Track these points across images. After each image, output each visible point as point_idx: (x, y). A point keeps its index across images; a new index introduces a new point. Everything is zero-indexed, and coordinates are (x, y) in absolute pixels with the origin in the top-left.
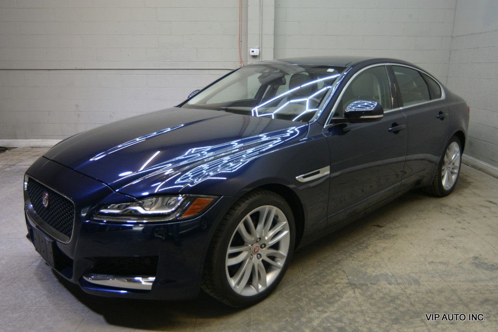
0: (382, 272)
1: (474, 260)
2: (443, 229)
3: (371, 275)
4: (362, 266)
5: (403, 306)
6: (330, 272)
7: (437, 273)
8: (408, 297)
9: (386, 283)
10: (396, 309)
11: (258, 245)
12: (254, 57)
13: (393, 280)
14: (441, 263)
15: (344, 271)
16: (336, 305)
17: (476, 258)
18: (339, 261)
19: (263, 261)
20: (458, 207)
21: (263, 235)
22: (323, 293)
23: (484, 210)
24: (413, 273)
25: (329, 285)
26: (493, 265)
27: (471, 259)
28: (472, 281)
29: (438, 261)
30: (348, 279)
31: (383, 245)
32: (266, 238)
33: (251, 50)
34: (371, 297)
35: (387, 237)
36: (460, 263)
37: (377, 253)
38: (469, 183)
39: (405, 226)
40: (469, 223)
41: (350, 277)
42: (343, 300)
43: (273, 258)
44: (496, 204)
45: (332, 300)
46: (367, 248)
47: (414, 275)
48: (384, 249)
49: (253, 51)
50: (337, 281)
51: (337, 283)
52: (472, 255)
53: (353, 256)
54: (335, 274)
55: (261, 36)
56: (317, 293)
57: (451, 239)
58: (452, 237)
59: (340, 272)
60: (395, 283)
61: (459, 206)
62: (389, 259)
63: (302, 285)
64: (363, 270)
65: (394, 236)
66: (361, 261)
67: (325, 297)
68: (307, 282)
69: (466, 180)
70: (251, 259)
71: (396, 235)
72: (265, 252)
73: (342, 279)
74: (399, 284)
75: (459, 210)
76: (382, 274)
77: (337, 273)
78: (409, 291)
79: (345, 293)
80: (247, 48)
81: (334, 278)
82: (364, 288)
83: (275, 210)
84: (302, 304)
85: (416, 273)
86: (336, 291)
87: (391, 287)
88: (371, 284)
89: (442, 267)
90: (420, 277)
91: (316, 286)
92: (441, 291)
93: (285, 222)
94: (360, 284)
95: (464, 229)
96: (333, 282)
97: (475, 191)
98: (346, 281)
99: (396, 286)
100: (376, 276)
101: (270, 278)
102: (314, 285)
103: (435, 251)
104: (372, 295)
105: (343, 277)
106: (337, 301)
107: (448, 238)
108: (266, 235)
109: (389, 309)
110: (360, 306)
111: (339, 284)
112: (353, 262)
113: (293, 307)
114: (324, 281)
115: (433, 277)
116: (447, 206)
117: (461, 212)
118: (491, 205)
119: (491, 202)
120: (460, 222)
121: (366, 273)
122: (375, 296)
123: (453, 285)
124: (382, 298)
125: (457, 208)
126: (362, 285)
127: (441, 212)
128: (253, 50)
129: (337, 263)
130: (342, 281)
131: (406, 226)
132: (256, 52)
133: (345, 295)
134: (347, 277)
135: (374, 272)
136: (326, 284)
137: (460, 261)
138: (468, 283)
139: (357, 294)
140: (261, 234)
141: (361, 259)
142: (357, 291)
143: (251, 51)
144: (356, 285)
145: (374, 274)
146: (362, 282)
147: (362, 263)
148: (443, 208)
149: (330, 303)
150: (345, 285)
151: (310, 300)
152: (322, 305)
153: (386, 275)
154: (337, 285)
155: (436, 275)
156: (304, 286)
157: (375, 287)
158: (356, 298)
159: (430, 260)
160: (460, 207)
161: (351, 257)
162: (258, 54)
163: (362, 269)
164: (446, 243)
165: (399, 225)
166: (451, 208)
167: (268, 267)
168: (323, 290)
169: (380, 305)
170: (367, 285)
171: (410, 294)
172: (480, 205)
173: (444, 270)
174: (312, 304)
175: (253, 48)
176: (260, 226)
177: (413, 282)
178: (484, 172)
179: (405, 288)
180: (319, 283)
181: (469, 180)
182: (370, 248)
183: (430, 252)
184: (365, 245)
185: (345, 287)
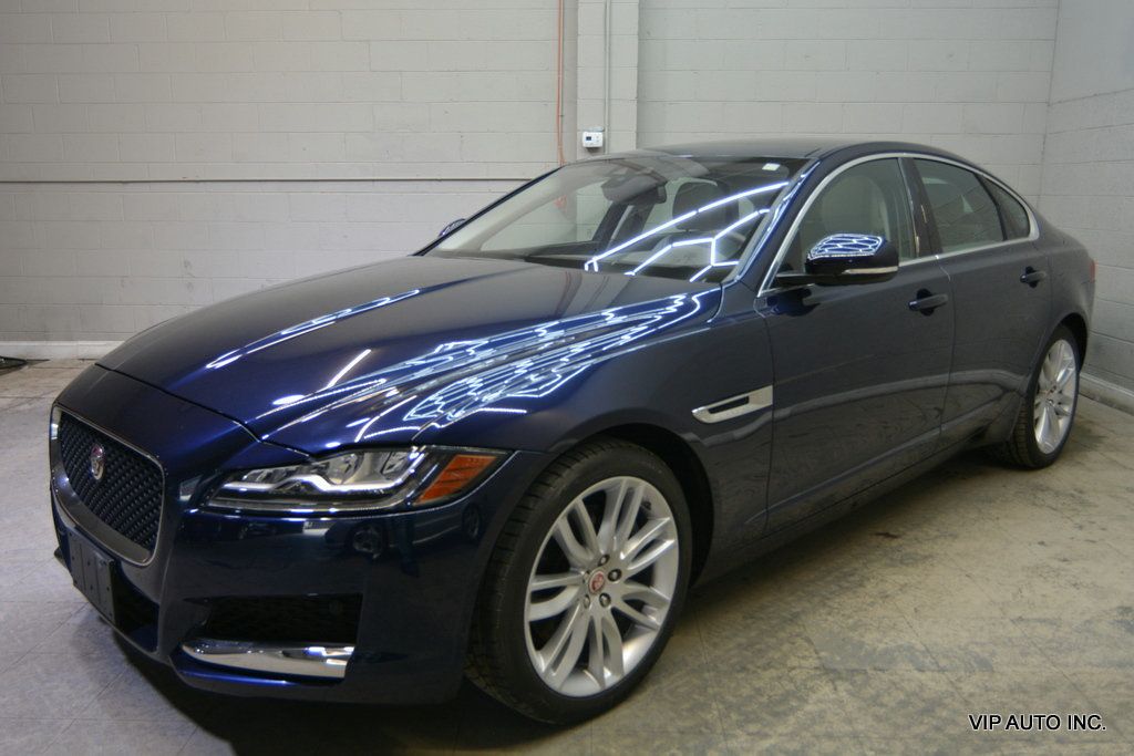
0: (900, 643)
1: (1122, 614)
2: (1042, 543)
3: (875, 650)
4: (854, 628)
5: (954, 723)
6: (774, 640)
7: (1035, 645)
8: (967, 703)
9: (911, 667)
10: (938, 729)
11: (603, 572)
12: (592, 150)
13: (928, 661)
14: (1042, 621)
15: (808, 640)
16: (792, 720)
17: (1126, 610)
18: (796, 616)
19: (615, 612)
20: (1073, 492)
21: (615, 548)
22: (759, 691)
24: (976, 643)
25: (773, 673)
27: (1115, 614)
28: (1121, 665)
29: (1035, 615)
30: (819, 658)
31: (901, 579)
32: (622, 556)
33: (586, 134)
34: (875, 700)
35: (908, 561)
36: (1087, 621)
37: (887, 597)
38: (1098, 439)
39: (951, 535)
40: (1103, 529)
41: (823, 654)
42: (808, 708)
43: (638, 605)
45: (780, 709)
46: (861, 585)
47: (977, 649)
48: (903, 588)
49: (589, 138)
50: (793, 662)
51: (794, 668)
52: (1115, 603)
53: (830, 603)
54: (786, 647)
55: (608, 102)
56: (746, 691)
57: (1063, 565)
58: (1065, 560)
59: (799, 641)
60: (933, 667)
61: (1075, 490)
62: (916, 610)
63: (708, 671)
64: (855, 636)
65: (926, 557)
66: (849, 617)
67: (764, 699)
68: (719, 665)
69: (1089, 431)
70: (586, 606)
71: (931, 556)
72: (619, 591)
73: (804, 658)
74: (942, 670)
75: (1079, 499)
76: (901, 646)
77: (793, 643)
78: (967, 688)
79: (812, 689)
80: (575, 131)
81: (786, 656)
82: (859, 679)
83: (643, 489)
84: (709, 717)
85: (983, 644)
86: (791, 687)
87: (922, 677)
88: (875, 669)
89: (1044, 631)
90: (993, 654)
91: (743, 675)
92: (1045, 689)
93: (668, 519)
94: (848, 671)
95: (1093, 542)
96: (784, 665)
97: (1113, 456)
98: (813, 662)
99: (937, 675)
100: (886, 651)
101: (632, 653)
102: (738, 672)
103: (1026, 593)
104: (878, 696)
105: (807, 653)
106: (793, 710)
107: (1056, 564)
108: (622, 548)
109: (922, 729)
110: (849, 721)
111: (798, 671)
112: (830, 618)
113: (688, 723)
114: (761, 662)
115: (1024, 654)
116: (1048, 489)
117: (1083, 503)
120: (1081, 527)
121: (861, 645)
122: (886, 699)
123: (1074, 674)
124: (903, 704)
125: (1072, 495)
126: (853, 672)
127: (1034, 504)
128: (588, 134)
129: (791, 620)
130: (804, 663)
131: (955, 536)
132: (597, 139)
133: (814, 697)
134: (817, 652)
135: (880, 641)
136: (765, 669)
137: (1087, 617)
138: (1112, 669)
139: (843, 694)
140: (610, 547)
141: (847, 612)
142: (842, 686)
143: (584, 138)
144: (839, 673)
145: (881, 646)
146: (854, 666)
147: (851, 621)
148: (1040, 495)
149: (776, 715)
150: (812, 672)
151: (729, 707)
152: (758, 720)
153: (911, 648)
154: (794, 672)
155: (1033, 648)
156: (712, 674)
157: (885, 676)
158: (840, 702)
159: (1016, 613)
160: (1081, 492)
161: (824, 605)
162: (600, 144)
163: (851, 634)
164: (1052, 574)
165: (936, 533)
166: (1057, 494)
167: (627, 628)
168: (758, 684)
169: (901, 721)
170: (865, 672)
171: (971, 695)
172: (1127, 489)
173: (1050, 637)
174: (734, 716)
175: (589, 131)
176: (607, 527)
177: (975, 665)
179: (959, 680)
180: (750, 666)
181: (1097, 430)
182: (870, 587)
183: (1014, 596)
184: (856, 578)
185: (812, 678)
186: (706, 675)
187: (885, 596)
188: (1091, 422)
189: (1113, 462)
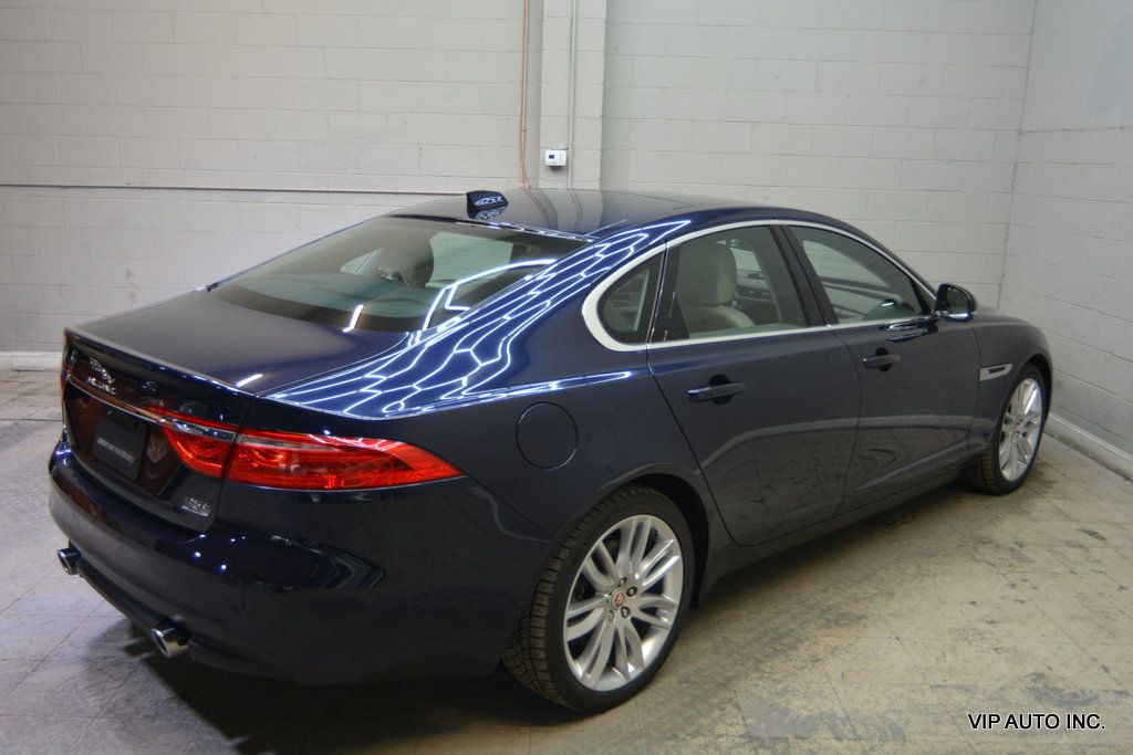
0: (823, 710)
1: (1035, 681)
2: (973, 603)
3: (799, 716)
4: (780, 694)
6: (705, 707)
7: (948, 712)
9: (829, 735)
12: (556, 169)
13: (846, 730)
14: (958, 687)
15: (737, 707)
17: (1039, 676)
18: (729, 680)
20: (1014, 546)
23: (1074, 555)
24: (894, 711)
25: (701, 740)
26: (1075, 695)
27: (1028, 680)
29: (954, 682)
30: (746, 725)
31: (833, 642)
33: (549, 152)
35: (844, 620)
36: (1002, 689)
37: (818, 660)
38: (1049, 484)
39: (888, 593)
40: (1035, 588)
41: (749, 721)
44: (1103, 538)
46: (795, 648)
47: (894, 717)
48: (834, 651)
49: (552, 157)
50: (721, 729)
51: (721, 736)
52: (1030, 669)
53: (763, 667)
54: (716, 714)
55: (572, 118)
57: (990, 627)
58: (992, 622)
59: (729, 708)
60: (850, 736)
61: (1016, 543)
62: (843, 676)
63: (641, 738)
64: (781, 702)
65: (860, 618)
66: (779, 682)
68: (651, 732)
69: (1042, 474)
71: (864, 617)
73: (731, 725)
74: (858, 739)
75: (1017, 552)
76: (822, 714)
77: (723, 710)
80: (538, 149)
81: (715, 723)
82: (780, 746)
85: (900, 713)
87: (839, 746)
88: (796, 737)
89: (959, 699)
90: (908, 722)
91: (672, 743)
94: (770, 738)
95: (1022, 602)
96: (712, 732)
97: (1059, 503)
98: (740, 730)
99: (853, 743)
100: (809, 718)
102: (669, 739)
103: (949, 658)
105: (734, 720)
107: (982, 626)
111: (724, 738)
112: (761, 683)
114: (691, 730)
115: (936, 723)
116: (990, 542)
117: (1022, 559)
118: (1092, 540)
119: (1092, 534)
120: (1013, 586)
121: (786, 712)
123: (979, 744)
125: (1012, 550)
126: (776, 740)
127: (974, 559)
128: (552, 153)
129: (724, 685)
130: (731, 730)
131: (891, 595)
132: (560, 158)
134: (744, 720)
135: (804, 708)
136: (694, 737)
137: (1001, 684)
138: (1014, 738)
141: (778, 676)
143: (547, 157)
144: (762, 741)
145: (806, 713)
146: (777, 733)
147: (780, 686)
148: (981, 548)
150: (737, 740)
153: (833, 716)
154: (720, 740)
155: (946, 717)
156: (644, 741)
157: (804, 745)
159: (936, 679)
160: (1021, 546)
161: (757, 669)
162: (563, 163)
163: (778, 700)
164: (976, 637)
165: (874, 591)
166: (998, 547)
170: (787, 740)
172: (1066, 542)
173: (964, 705)
175: (552, 149)
177: (889, 733)
178: (1086, 455)
179: (872, 749)
180: (681, 735)
181: (1050, 474)
182: (803, 651)
183: (937, 660)
184: (790, 640)
185: (737, 746)
186: (639, 743)
187: (816, 660)
188: (1045, 464)
189: (1059, 511)
